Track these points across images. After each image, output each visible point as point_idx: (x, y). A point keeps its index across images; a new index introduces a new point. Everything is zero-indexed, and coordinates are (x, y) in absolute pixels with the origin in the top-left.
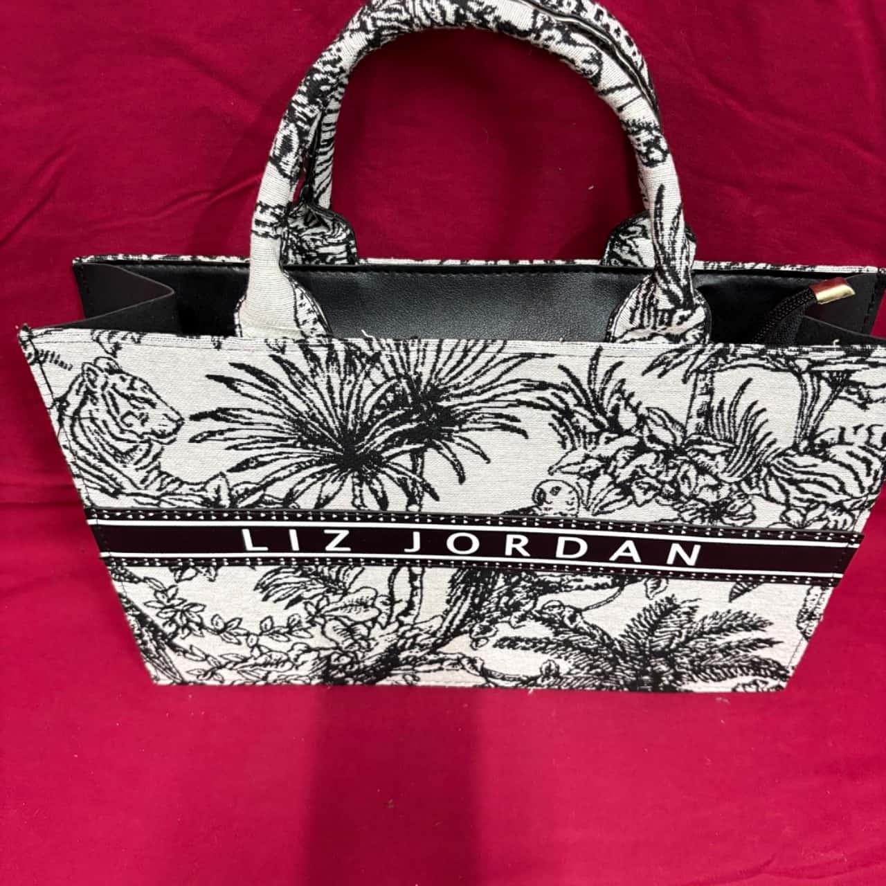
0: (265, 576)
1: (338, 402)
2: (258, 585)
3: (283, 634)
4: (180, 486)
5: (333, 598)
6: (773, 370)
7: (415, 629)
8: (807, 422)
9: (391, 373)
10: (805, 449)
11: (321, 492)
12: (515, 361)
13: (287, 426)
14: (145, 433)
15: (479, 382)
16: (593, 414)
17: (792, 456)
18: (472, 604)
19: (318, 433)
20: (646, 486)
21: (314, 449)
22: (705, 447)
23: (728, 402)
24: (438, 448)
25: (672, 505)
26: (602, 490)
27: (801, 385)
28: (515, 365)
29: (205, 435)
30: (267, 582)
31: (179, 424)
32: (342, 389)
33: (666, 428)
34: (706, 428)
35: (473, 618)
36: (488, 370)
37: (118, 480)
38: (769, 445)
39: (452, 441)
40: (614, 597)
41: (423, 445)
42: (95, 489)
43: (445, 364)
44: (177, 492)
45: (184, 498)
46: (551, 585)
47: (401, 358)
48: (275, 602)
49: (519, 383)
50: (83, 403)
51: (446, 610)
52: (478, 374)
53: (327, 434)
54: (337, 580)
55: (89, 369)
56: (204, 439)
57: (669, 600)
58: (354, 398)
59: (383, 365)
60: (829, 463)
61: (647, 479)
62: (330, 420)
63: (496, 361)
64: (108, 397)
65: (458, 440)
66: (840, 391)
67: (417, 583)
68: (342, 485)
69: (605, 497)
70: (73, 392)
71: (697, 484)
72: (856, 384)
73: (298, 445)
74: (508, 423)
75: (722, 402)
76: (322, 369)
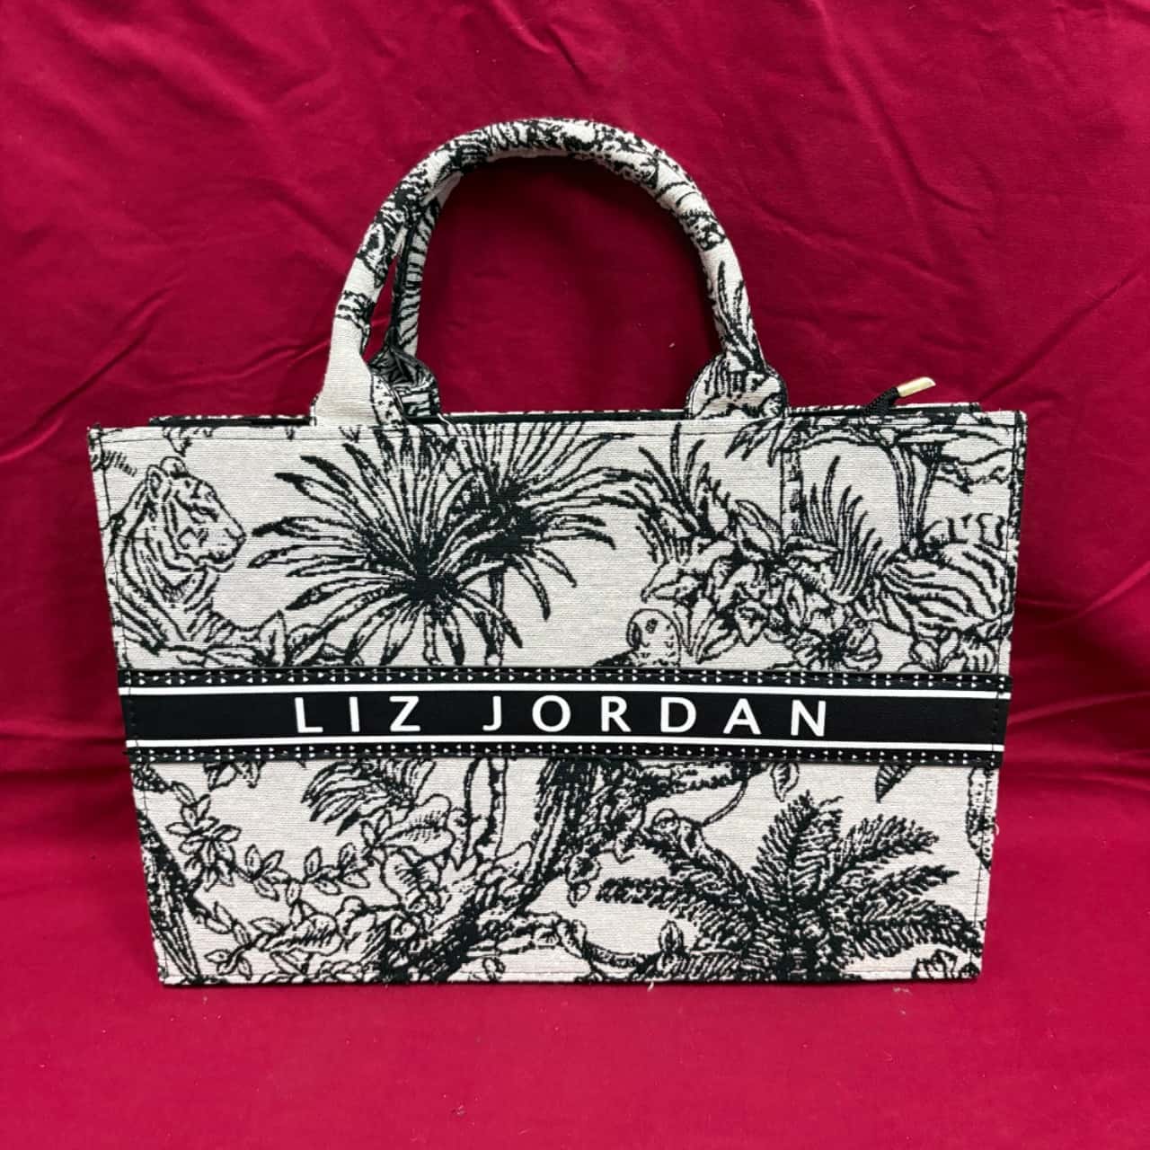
0: (316, 778)
1: (411, 504)
2: (307, 793)
3: (332, 881)
4: (231, 633)
5: (398, 815)
6: (859, 444)
7: (497, 868)
8: (910, 513)
9: (468, 466)
10: (916, 551)
11: (389, 638)
12: (594, 444)
13: (355, 541)
14: (202, 557)
15: (559, 473)
16: (682, 512)
17: (904, 562)
18: (567, 819)
19: (388, 548)
20: (750, 614)
21: (384, 572)
22: (806, 553)
23: (820, 490)
24: (518, 567)
25: (784, 642)
26: (703, 622)
27: (893, 463)
28: (595, 450)
29: (266, 556)
30: (318, 789)
31: (240, 541)
32: (416, 487)
33: (760, 528)
34: (803, 527)
35: (569, 846)
36: (567, 457)
37: (163, 628)
38: (876, 547)
39: (533, 555)
40: (737, 799)
41: (502, 563)
42: (135, 641)
43: (522, 452)
44: (227, 642)
45: (234, 652)
46: (659, 783)
47: (477, 444)
48: (326, 822)
49: (600, 473)
50: (140, 520)
51: (535, 833)
52: (558, 463)
53: (398, 549)
54: (403, 784)
55: (154, 474)
56: (265, 563)
57: (805, 801)
58: (428, 500)
59: (458, 454)
60: (946, 570)
61: (750, 604)
62: (402, 529)
63: (575, 444)
64: (169, 509)
65: (540, 554)
66: (936, 470)
67: (499, 787)
68: (412, 627)
69: (707, 633)
70: (133, 504)
71: (806, 607)
72: (951, 460)
73: (366, 566)
74: (593, 527)
75: (814, 490)
76: (395, 461)
